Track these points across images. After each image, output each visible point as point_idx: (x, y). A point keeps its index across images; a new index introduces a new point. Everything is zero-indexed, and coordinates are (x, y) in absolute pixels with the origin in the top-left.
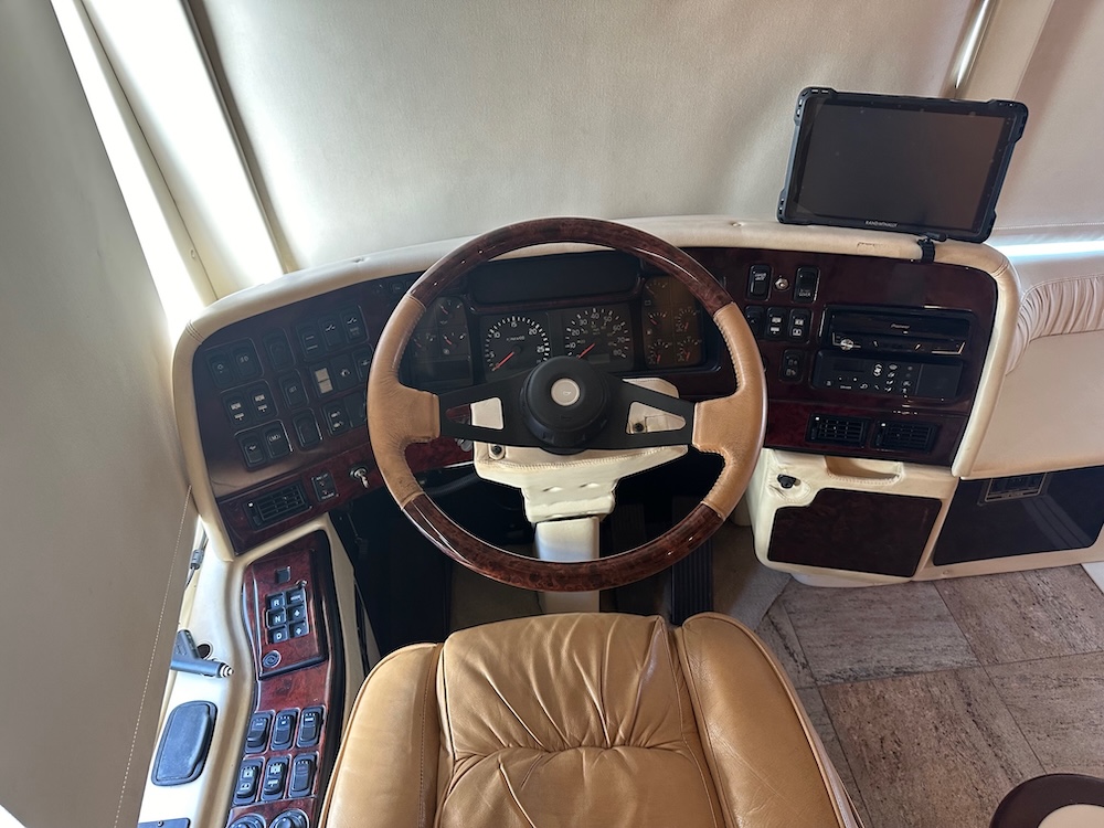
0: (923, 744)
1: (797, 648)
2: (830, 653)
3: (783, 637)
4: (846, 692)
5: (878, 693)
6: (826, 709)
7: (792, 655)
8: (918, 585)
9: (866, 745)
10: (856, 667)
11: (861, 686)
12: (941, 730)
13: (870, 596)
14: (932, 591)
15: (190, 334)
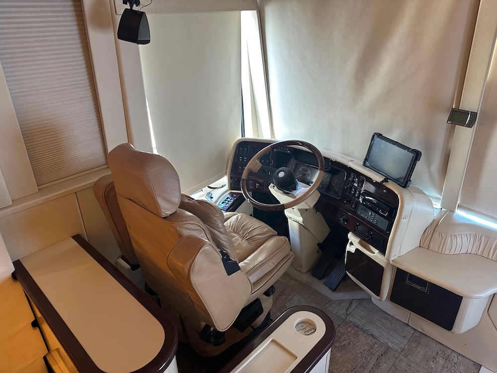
0: (355, 350)
1: (350, 311)
2: (358, 317)
3: (350, 306)
4: (350, 327)
5: (359, 333)
6: (340, 325)
7: (347, 310)
8: (409, 327)
9: (340, 338)
10: (361, 325)
11: (356, 329)
12: (365, 352)
13: (389, 318)
14: (412, 331)
15: (239, 140)
